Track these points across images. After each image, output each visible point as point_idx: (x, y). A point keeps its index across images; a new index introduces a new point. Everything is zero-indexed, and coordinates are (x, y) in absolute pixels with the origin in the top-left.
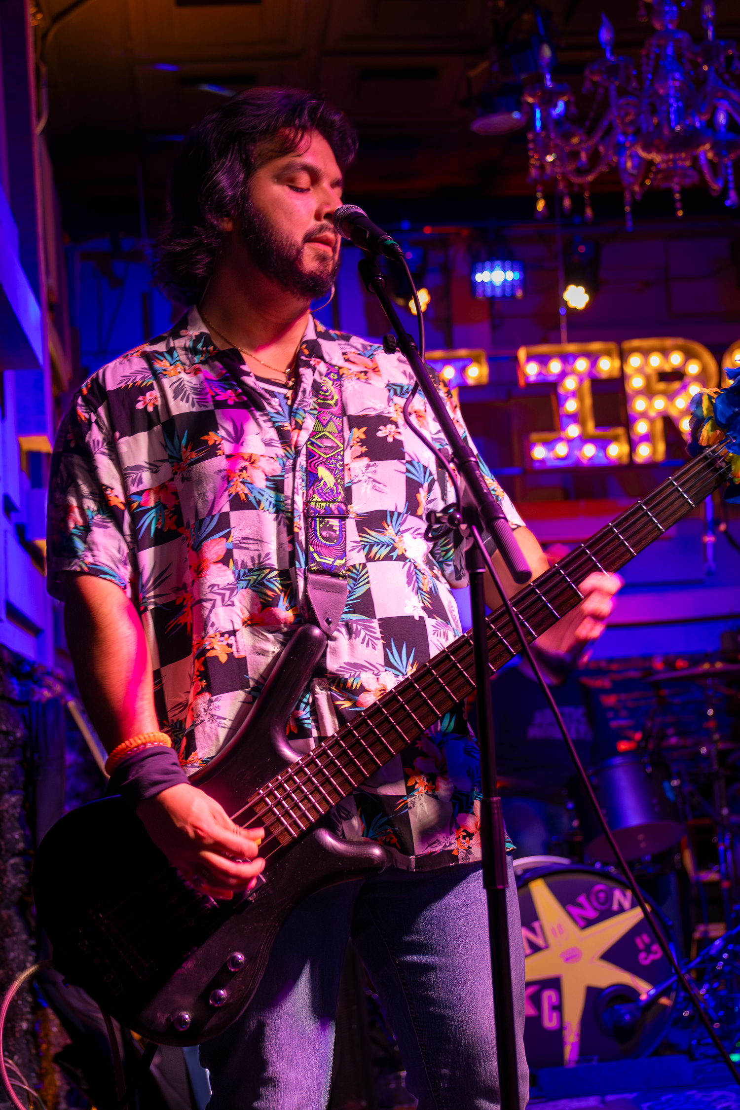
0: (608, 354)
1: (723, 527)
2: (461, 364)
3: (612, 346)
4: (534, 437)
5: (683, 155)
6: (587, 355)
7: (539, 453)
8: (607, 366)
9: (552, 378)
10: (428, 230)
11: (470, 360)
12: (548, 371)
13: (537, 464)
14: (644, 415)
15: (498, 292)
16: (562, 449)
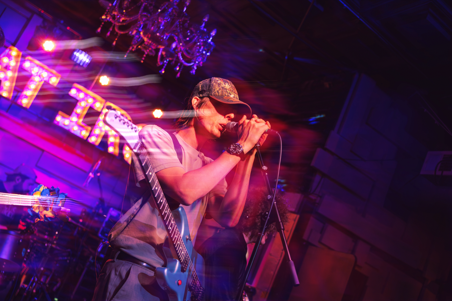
0: (101, 103)
1: (99, 174)
2: (51, 75)
3: (103, 101)
4: (60, 113)
5: (154, 44)
6: (94, 98)
7: (58, 119)
8: (98, 106)
9: (78, 99)
10: (68, 28)
11: (55, 76)
12: (79, 95)
13: (56, 122)
14: (100, 128)
15: (78, 62)
16: (67, 122)
